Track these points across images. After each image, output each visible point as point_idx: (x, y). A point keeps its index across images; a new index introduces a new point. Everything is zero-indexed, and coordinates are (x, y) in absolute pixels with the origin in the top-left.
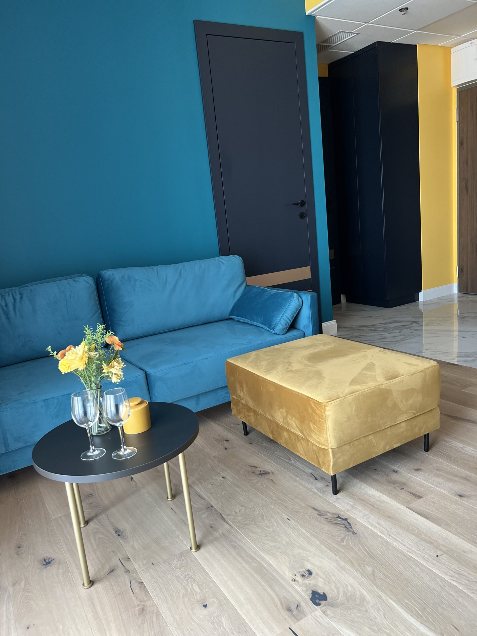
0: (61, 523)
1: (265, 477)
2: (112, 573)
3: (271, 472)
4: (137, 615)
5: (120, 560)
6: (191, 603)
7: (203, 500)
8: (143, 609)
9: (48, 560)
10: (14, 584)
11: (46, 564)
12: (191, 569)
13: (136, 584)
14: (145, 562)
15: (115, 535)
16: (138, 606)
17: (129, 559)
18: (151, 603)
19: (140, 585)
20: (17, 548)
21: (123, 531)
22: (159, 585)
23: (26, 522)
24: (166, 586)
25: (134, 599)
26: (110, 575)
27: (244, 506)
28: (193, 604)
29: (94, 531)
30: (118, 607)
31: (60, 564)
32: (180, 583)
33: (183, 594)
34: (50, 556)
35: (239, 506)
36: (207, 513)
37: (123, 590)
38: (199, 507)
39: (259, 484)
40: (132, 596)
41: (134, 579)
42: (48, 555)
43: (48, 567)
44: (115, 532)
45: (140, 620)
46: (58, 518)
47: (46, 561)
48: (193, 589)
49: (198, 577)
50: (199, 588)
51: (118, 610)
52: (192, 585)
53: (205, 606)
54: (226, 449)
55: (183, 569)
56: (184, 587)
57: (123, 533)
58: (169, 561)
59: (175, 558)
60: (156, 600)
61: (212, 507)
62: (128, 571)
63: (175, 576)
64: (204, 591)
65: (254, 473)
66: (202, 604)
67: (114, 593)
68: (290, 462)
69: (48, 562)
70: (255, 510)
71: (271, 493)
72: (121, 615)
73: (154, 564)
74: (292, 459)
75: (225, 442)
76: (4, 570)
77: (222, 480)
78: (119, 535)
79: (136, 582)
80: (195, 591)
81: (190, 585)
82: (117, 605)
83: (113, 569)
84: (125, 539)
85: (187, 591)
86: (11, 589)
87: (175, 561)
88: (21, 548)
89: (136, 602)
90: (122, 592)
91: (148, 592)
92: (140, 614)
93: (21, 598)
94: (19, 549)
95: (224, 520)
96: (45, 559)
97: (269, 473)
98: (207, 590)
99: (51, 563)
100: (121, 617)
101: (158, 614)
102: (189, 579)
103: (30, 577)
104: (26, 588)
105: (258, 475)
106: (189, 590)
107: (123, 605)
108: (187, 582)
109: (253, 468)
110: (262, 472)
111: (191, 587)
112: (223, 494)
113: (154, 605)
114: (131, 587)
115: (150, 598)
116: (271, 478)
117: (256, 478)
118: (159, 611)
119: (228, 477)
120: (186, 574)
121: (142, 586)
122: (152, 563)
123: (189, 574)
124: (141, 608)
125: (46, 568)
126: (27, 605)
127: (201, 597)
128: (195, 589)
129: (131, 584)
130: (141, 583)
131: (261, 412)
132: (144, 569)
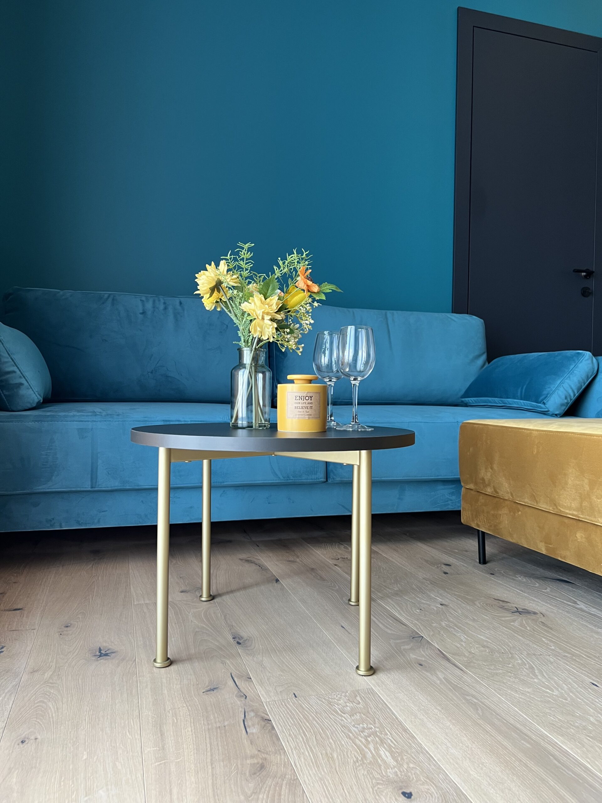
0: (145, 610)
1: (527, 617)
2: (212, 692)
3: (538, 613)
4: (248, 774)
5: (233, 676)
6: (374, 781)
7: (404, 627)
8: (262, 767)
9: (105, 652)
10: (34, 672)
11: (100, 656)
12: (376, 720)
13: (256, 720)
14: (279, 689)
15: (233, 641)
16: (252, 757)
17: (251, 678)
18: (281, 759)
19: (263, 723)
20: (63, 627)
21: (247, 639)
22: (304, 732)
23: (92, 600)
24: (319, 737)
25: (246, 743)
26: (206, 694)
27: (488, 647)
28: (378, 784)
29: (197, 630)
30: (209, 749)
31: (123, 659)
32: (350, 738)
33: (355, 759)
34: (110, 647)
35: (477, 646)
36: (412, 644)
37: (226, 723)
38: (395, 633)
39: (516, 624)
40: (243, 736)
41: (253, 711)
42: (107, 645)
43: (102, 661)
44: (233, 638)
45: (251, 785)
46: (144, 604)
47: (102, 652)
48: (380, 756)
49: (390, 738)
50: (394, 758)
51: (209, 754)
52: (376, 749)
53: (408, 796)
54: (445, 573)
55: (358, 716)
56: (358, 747)
57: (246, 642)
58: (329, 698)
59: (341, 695)
60: (293, 757)
61: (421, 638)
62: (245, 697)
63: (340, 724)
64: (405, 766)
65: (502, 607)
66: (401, 789)
67: (208, 723)
68: (578, 606)
69: (105, 653)
70: (512, 657)
71: (544, 639)
72: (212, 765)
73: (297, 696)
74: (578, 602)
75: (443, 566)
76: (29, 649)
77: (439, 608)
78: (239, 643)
79: (257, 715)
80: (383, 760)
81: (371, 746)
82: (208, 745)
83: (215, 686)
84: (248, 650)
85: (364, 756)
86: (25, 677)
87: (342, 701)
88: (68, 629)
89: (250, 750)
90: (225, 726)
91: (278, 739)
92: (255, 774)
93: (35, 693)
94: (66, 629)
95: (448, 660)
96: (102, 649)
97: (535, 613)
98: (411, 765)
99: (109, 656)
100: (212, 768)
101: (294, 784)
102: (369, 736)
103: (65, 668)
104: (51, 681)
105: (512, 612)
106: (369, 755)
107: (220, 748)
108: (367, 740)
109: (500, 602)
110: (520, 610)
111: (373, 752)
112: (444, 625)
113: (288, 764)
114: (244, 721)
115: (281, 750)
116: (540, 620)
117: (510, 615)
118: (297, 778)
119: (451, 605)
120: (365, 726)
121: (268, 725)
122: (294, 694)
123: (371, 728)
124: (258, 763)
125: (97, 660)
126: (38, 706)
127: (397, 775)
128: (384, 756)
129: (246, 717)
130: (265, 720)
131: (527, 501)
132: (276, 699)
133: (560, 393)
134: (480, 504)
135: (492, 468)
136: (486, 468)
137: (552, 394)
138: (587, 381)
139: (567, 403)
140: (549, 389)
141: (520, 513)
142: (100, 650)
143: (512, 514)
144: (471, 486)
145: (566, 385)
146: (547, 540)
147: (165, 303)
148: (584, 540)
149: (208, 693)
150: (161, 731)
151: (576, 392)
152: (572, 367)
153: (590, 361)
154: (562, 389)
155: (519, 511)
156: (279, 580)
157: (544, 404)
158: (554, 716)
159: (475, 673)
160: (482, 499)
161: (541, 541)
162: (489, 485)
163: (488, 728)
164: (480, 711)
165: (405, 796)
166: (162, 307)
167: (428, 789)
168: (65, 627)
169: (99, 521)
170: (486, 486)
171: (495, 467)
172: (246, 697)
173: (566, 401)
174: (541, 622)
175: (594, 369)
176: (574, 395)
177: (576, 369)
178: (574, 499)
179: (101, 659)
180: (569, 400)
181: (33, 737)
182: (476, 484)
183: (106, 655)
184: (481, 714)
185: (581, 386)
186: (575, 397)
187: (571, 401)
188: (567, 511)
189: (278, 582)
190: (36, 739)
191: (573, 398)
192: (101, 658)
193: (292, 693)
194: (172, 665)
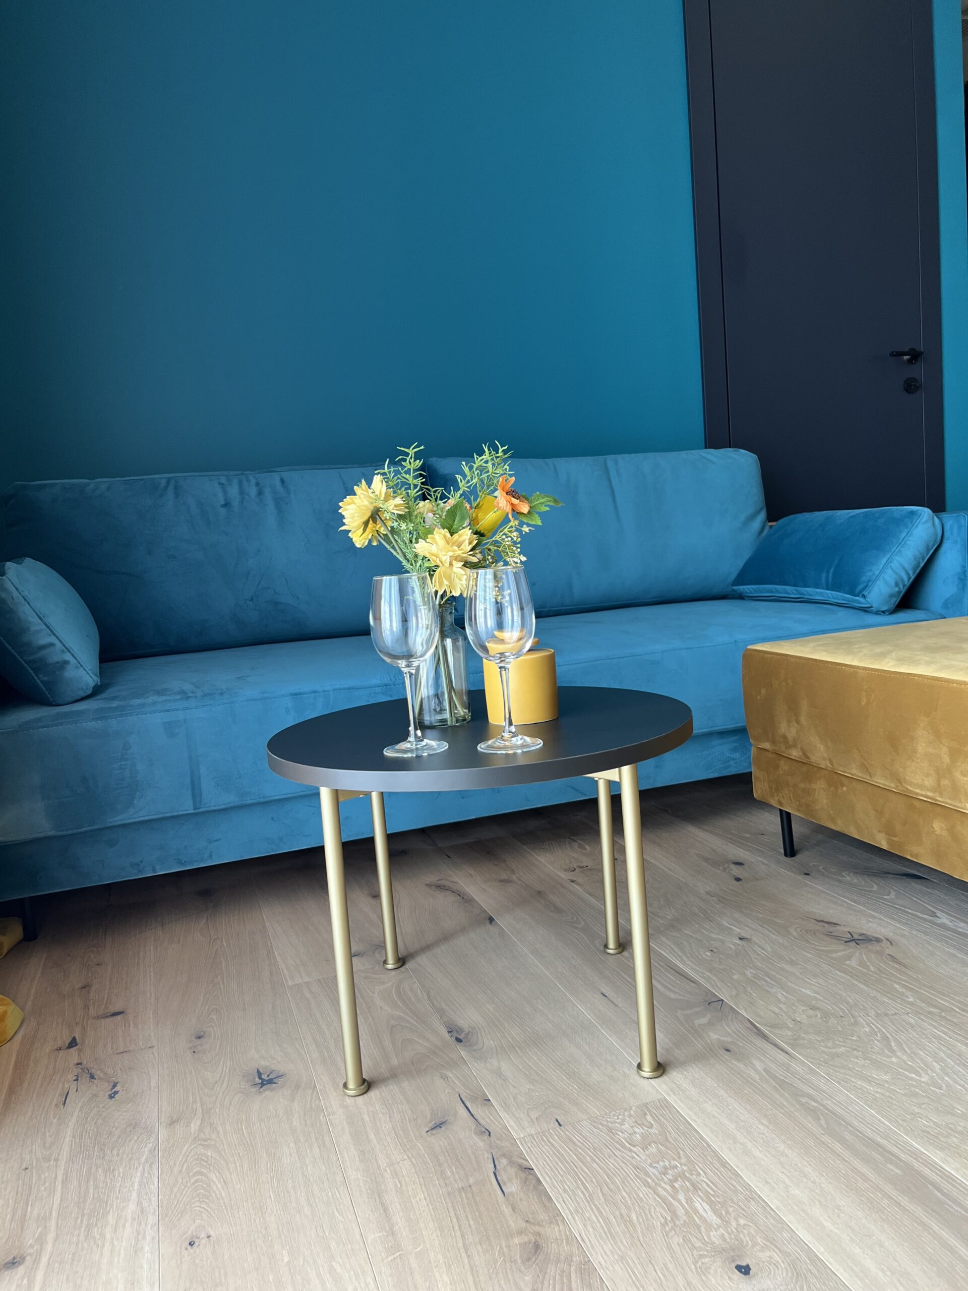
0: (308, 995)
1: (867, 948)
2: (439, 1130)
3: (883, 939)
4: (519, 1261)
5: (464, 1100)
6: (695, 1253)
7: (693, 985)
8: (537, 1247)
9: (268, 1076)
10: (172, 1123)
11: (262, 1085)
12: (681, 1153)
13: (512, 1171)
14: (534, 1115)
15: (449, 1038)
16: (520, 1232)
17: (489, 1100)
18: (560, 1231)
19: (523, 1175)
20: (193, 1038)
21: (469, 1032)
22: (583, 1183)
23: (223, 984)
24: (606, 1189)
25: (506, 1210)
26: (432, 1134)
27: (818, 1008)
28: (701, 1256)
29: (393, 1022)
30: (457, 1227)
31: (298, 1087)
32: (650, 1187)
33: (662, 1220)
34: (273, 1067)
35: (803, 1008)
36: (709, 1016)
37: (471, 1181)
38: (682, 998)
39: (854, 963)
40: (500, 1201)
41: (504, 1155)
42: (268, 1064)
43: (267, 1092)
44: (449, 1032)
45: (528, 1278)
46: (303, 984)
47: (263, 1077)
48: (696, 1212)
49: (705, 1180)
50: (715, 1211)
51: (458, 1234)
52: (689, 1200)
53: (745, 1270)
54: (738, 880)
55: (653, 1149)
56: (664, 1200)
57: (470, 1036)
58: (607, 1121)
59: (624, 1115)
60: (577, 1227)
61: (721, 1002)
62: (488, 1133)
63: (632, 1164)
64: (734, 1224)
65: (830, 935)
66: (733, 1261)
67: (446, 1184)
68: (939, 921)
69: (267, 1079)
70: (856, 1023)
71: (896, 986)
72: (466, 1251)
73: (562, 1124)
74: (939, 914)
75: (733, 867)
76: (153, 1083)
77: (739, 945)
78: (459, 1040)
79: (512, 1163)
80: (701, 1217)
81: (681, 1197)
82: (455, 1220)
83: (442, 1120)
84: (474, 1050)
85: (674, 1214)
86: (163, 1134)
87: (627, 1126)
88: (202, 1040)
89: (514, 1223)
90: (470, 1186)
91: (550, 1199)
92: (529, 1259)
93: (186, 1160)
94: (199, 1042)
95: (765, 1037)
96: (262, 1072)
97: (878, 940)
98: (742, 1222)
99: (275, 1083)
100: (469, 1257)
101: (587, 1269)
102: (676, 1180)
103: (217, 1110)
104: (202, 1136)
105: (846, 942)
106: (681, 1212)
107: (472, 1222)
108: (673, 1187)
109: (826, 925)
110: (856, 937)
111: (686, 1206)
112: (750, 975)
113: (571, 1239)
114: (495, 1174)
115: (556, 1217)
116: (887, 952)
117: (842, 947)
118: (590, 1260)
119: (754, 939)
120: (667, 1163)
121: (530, 1177)
122: (557, 1121)
123: (676, 1167)
124: (530, 1242)
125: (260, 1092)
126: (196, 1181)
127: (725, 1240)
128: (701, 1211)
129: (497, 1167)
130: (525, 1168)
131: (854, 771)
132: (533, 1132)
133: (887, 577)
134: (781, 772)
135: (798, 722)
136: (789, 721)
137: (875, 581)
138: (927, 555)
139: (899, 592)
140: (869, 574)
141: (845, 788)
142: (259, 1074)
143: (832, 789)
144: (766, 745)
145: (895, 565)
146: (889, 831)
147: (257, 484)
148: (945, 833)
149: (434, 1132)
150: (382, 1204)
151: (911, 573)
152: (904, 534)
153: (930, 524)
154: (889, 571)
155: (843, 785)
156: (493, 919)
157: (864, 596)
158: (927, 1117)
159: (806, 1057)
160: (784, 766)
161: (880, 832)
162: (795, 746)
163: (838, 1147)
164: (823, 1122)
165: (740, 1271)
166: (253, 491)
167: (771, 1257)
168: (196, 1038)
169: (210, 856)
170: (789, 747)
171: (803, 719)
172: (490, 1133)
173: (897, 589)
174: (889, 955)
175: (936, 535)
176: (909, 578)
177: (910, 538)
178: (927, 775)
179: (265, 1091)
180: (901, 586)
181: (203, 1235)
182: (774, 742)
183: (271, 1082)
184: (825, 1126)
185: (919, 564)
186: (911, 580)
187: (905, 588)
188: (918, 791)
189: (493, 923)
190: (209, 1237)
191: (908, 583)
192: (265, 1087)
193: (554, 1119)
194: (370, 1090)
